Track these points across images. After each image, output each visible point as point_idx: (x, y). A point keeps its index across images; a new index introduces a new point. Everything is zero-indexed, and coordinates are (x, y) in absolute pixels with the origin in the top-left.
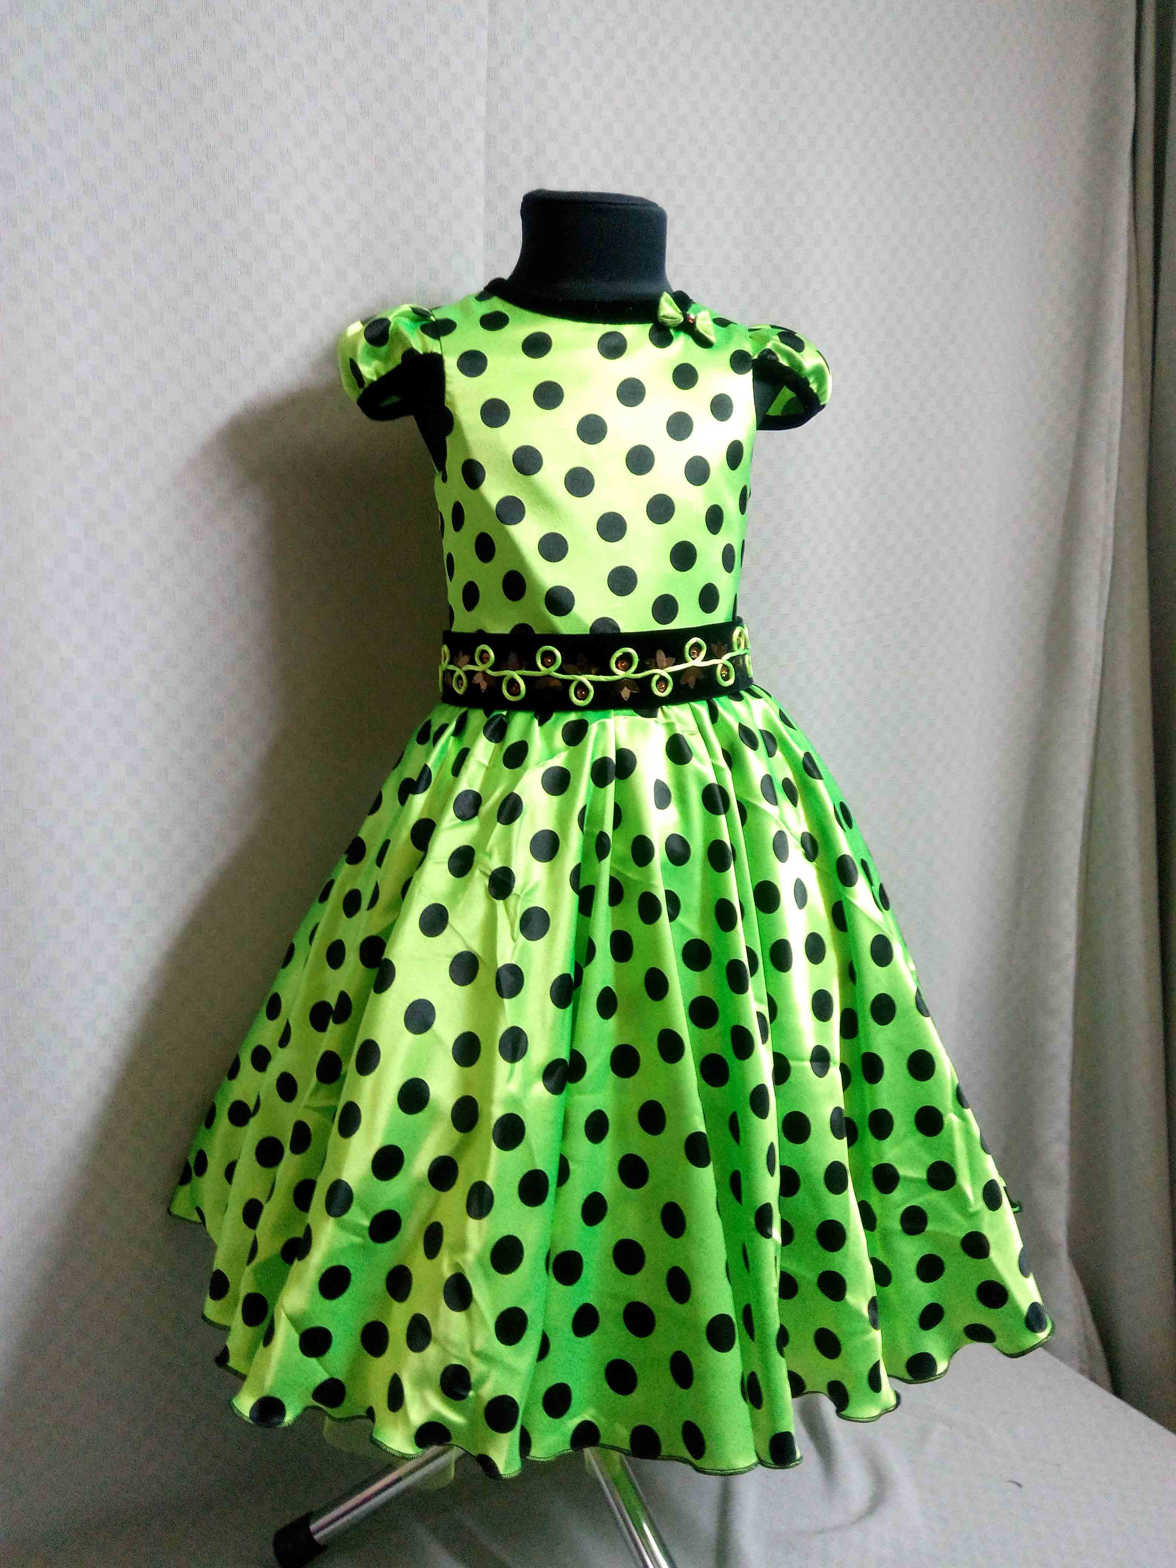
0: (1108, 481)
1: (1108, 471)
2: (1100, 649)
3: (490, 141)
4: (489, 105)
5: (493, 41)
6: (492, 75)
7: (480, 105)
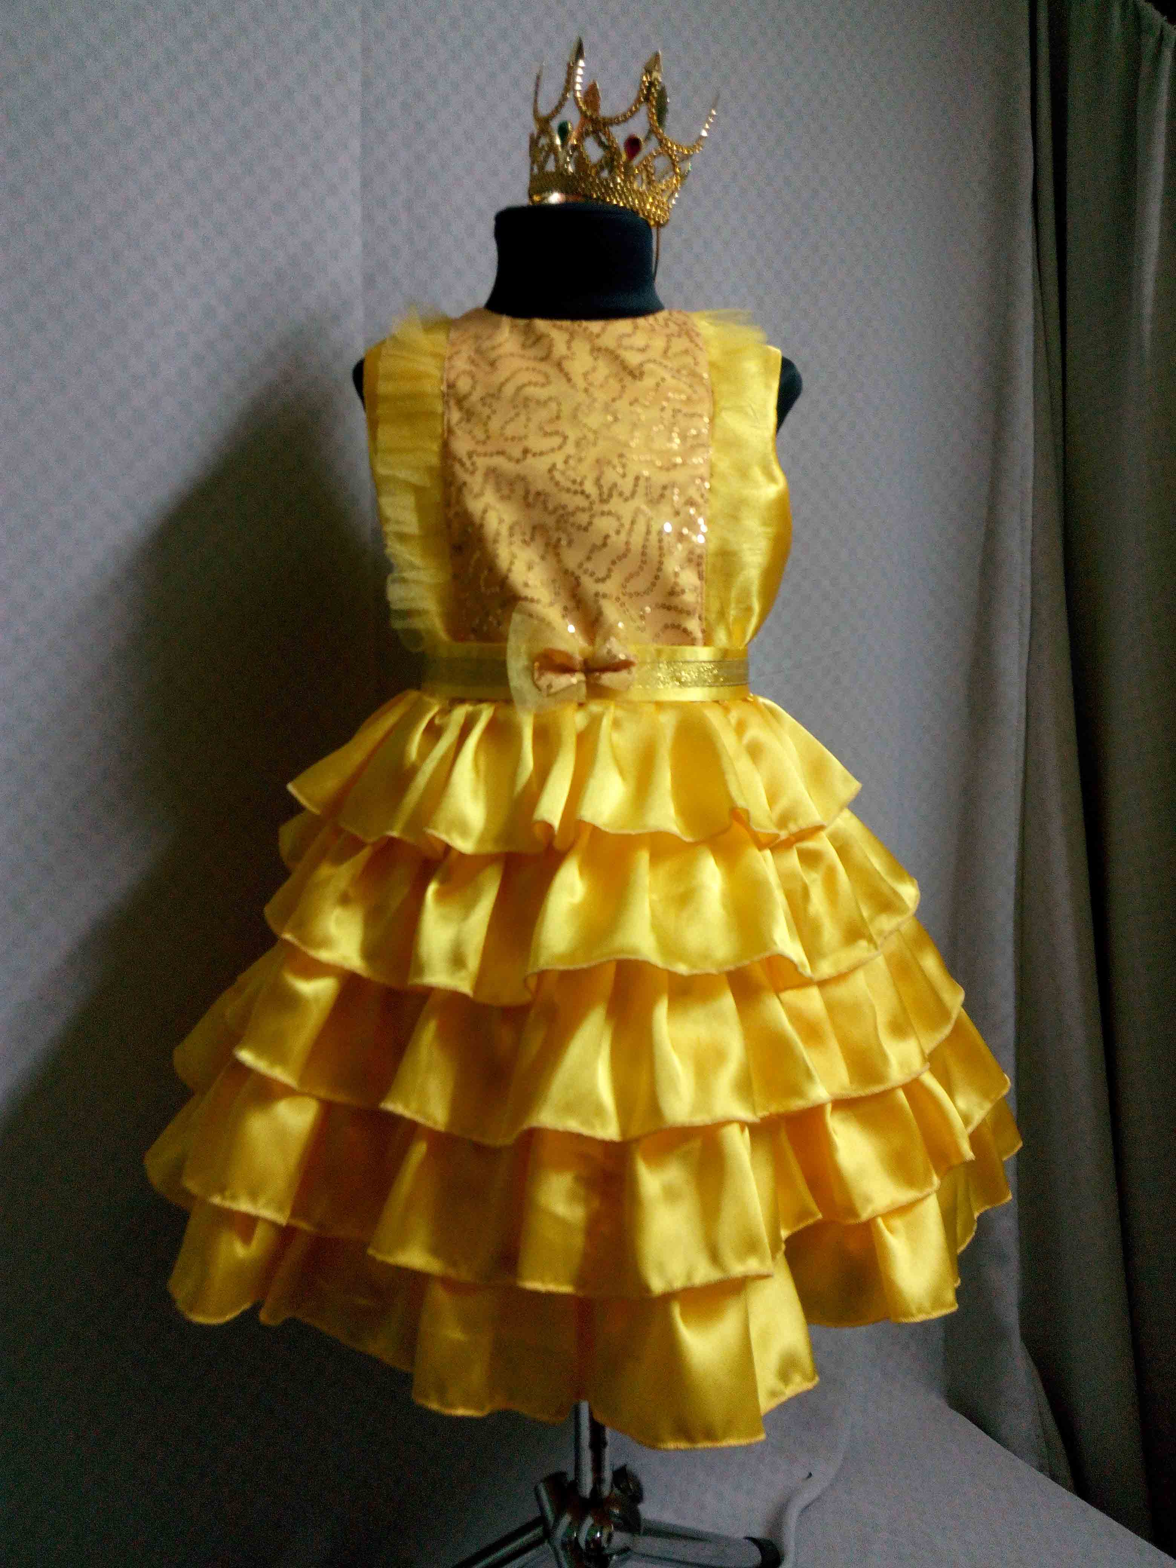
0: (1023, 528)
1: (1022, 520)
2: (1024, 696)
3: (366, 183)
4: (363, 146)
5: (367, 83)
6: (366, 117)
7: (355, 145)
